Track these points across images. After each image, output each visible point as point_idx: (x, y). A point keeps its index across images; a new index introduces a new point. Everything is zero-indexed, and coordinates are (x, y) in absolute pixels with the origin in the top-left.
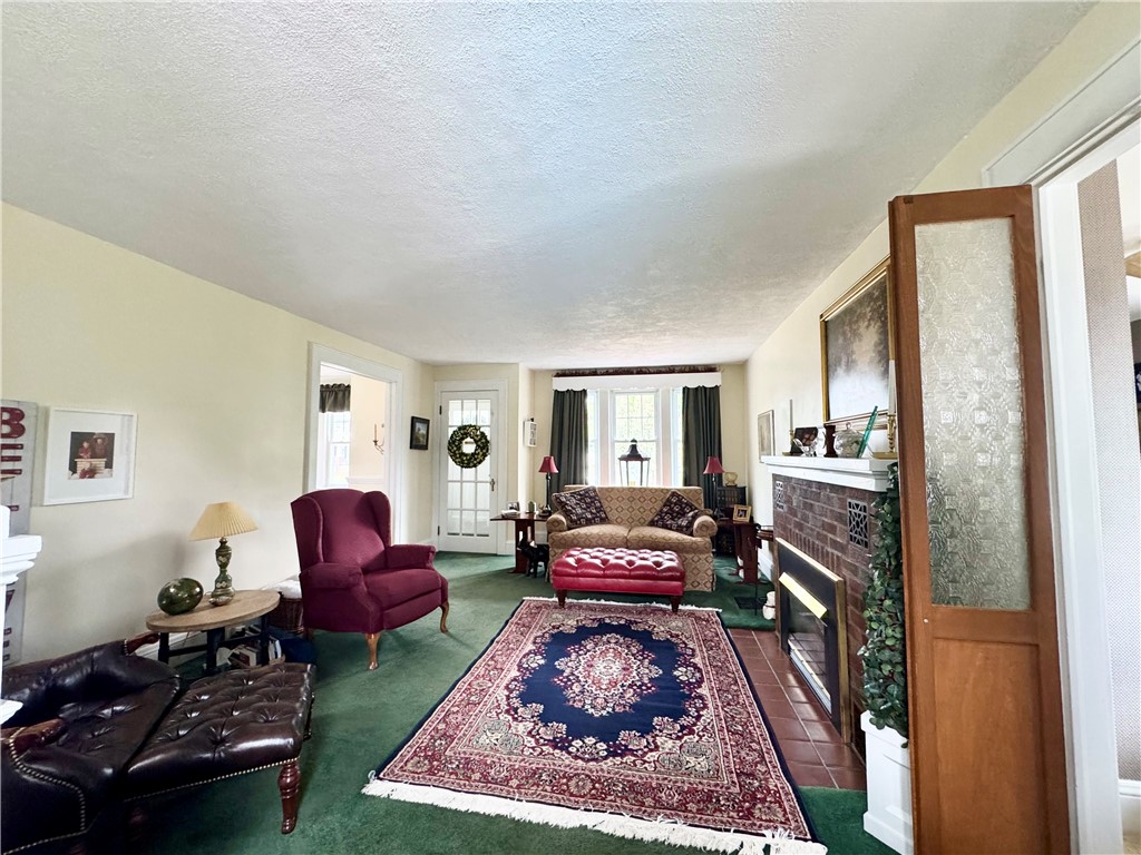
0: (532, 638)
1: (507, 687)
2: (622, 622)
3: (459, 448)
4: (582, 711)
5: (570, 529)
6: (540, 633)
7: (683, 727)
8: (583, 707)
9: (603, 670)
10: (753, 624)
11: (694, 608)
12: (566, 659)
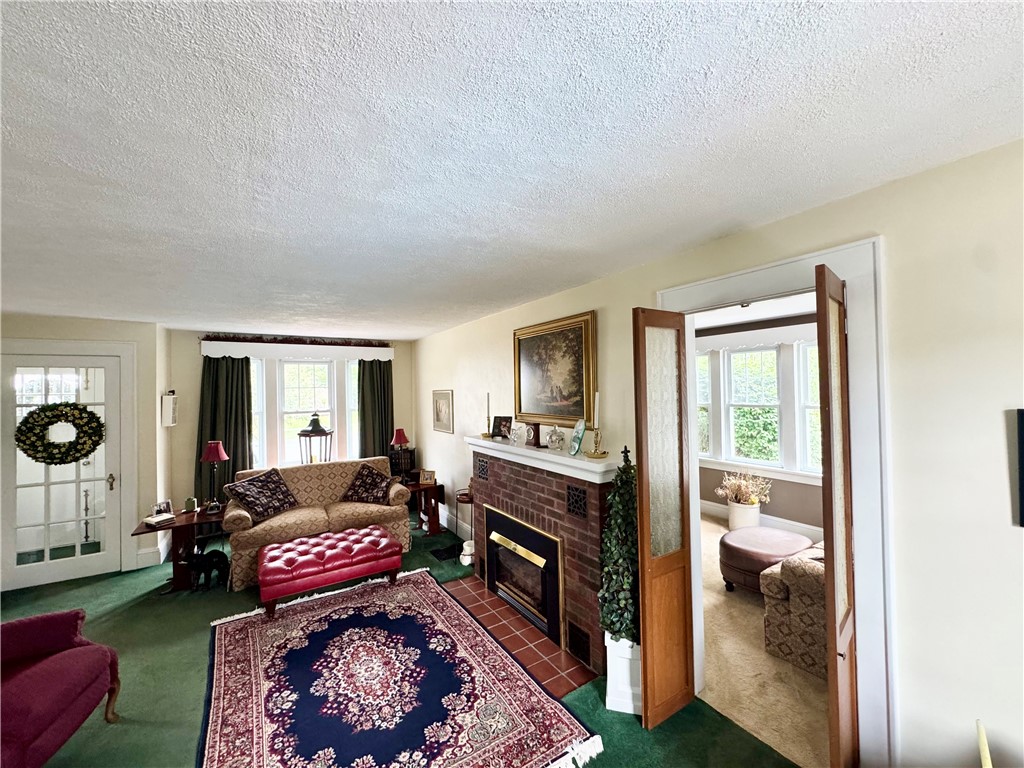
0: (262, 674)
1: (273, 751)
2: (351, 612)
3: (42, 437)
4: (375, 731)
5: (255, 524)
6: (267, 663)
7: (468, 696)
8: (374, 725)
9: (367, 674)
10: (459, 574)
11: (407, 573)
12: (320, 681)
